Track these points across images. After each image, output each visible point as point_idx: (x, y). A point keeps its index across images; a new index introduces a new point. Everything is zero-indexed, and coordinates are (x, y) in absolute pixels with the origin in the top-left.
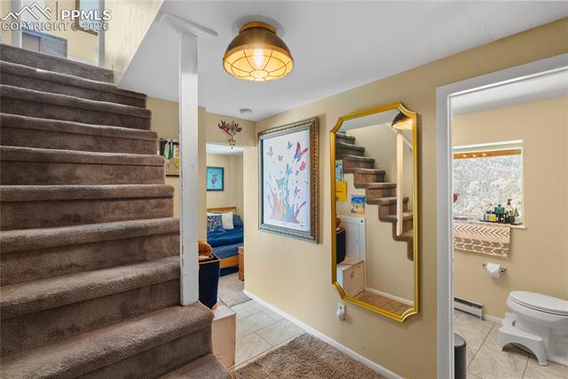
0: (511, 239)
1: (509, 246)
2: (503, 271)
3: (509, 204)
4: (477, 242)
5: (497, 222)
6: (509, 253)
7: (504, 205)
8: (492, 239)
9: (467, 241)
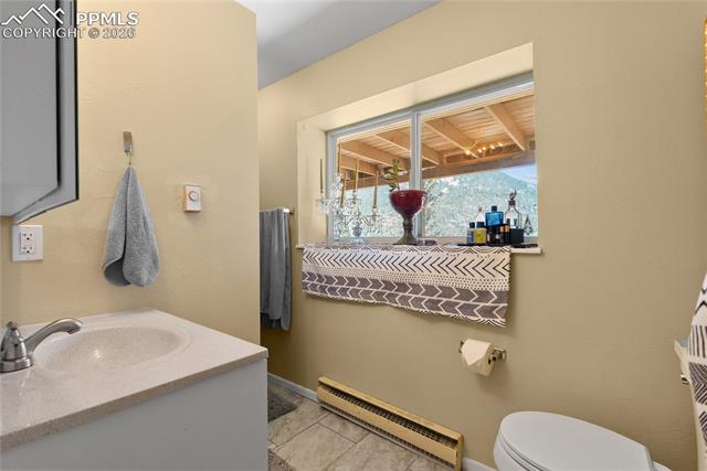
0: (511, 281)
1: (509, 296)
2: (496, 358)
3: (512, 203)
4: (448, 292)
5: (488, 244)
6: (509, 314)
7: (503, 205)
8: (474, 283)
9: (430, 290)
